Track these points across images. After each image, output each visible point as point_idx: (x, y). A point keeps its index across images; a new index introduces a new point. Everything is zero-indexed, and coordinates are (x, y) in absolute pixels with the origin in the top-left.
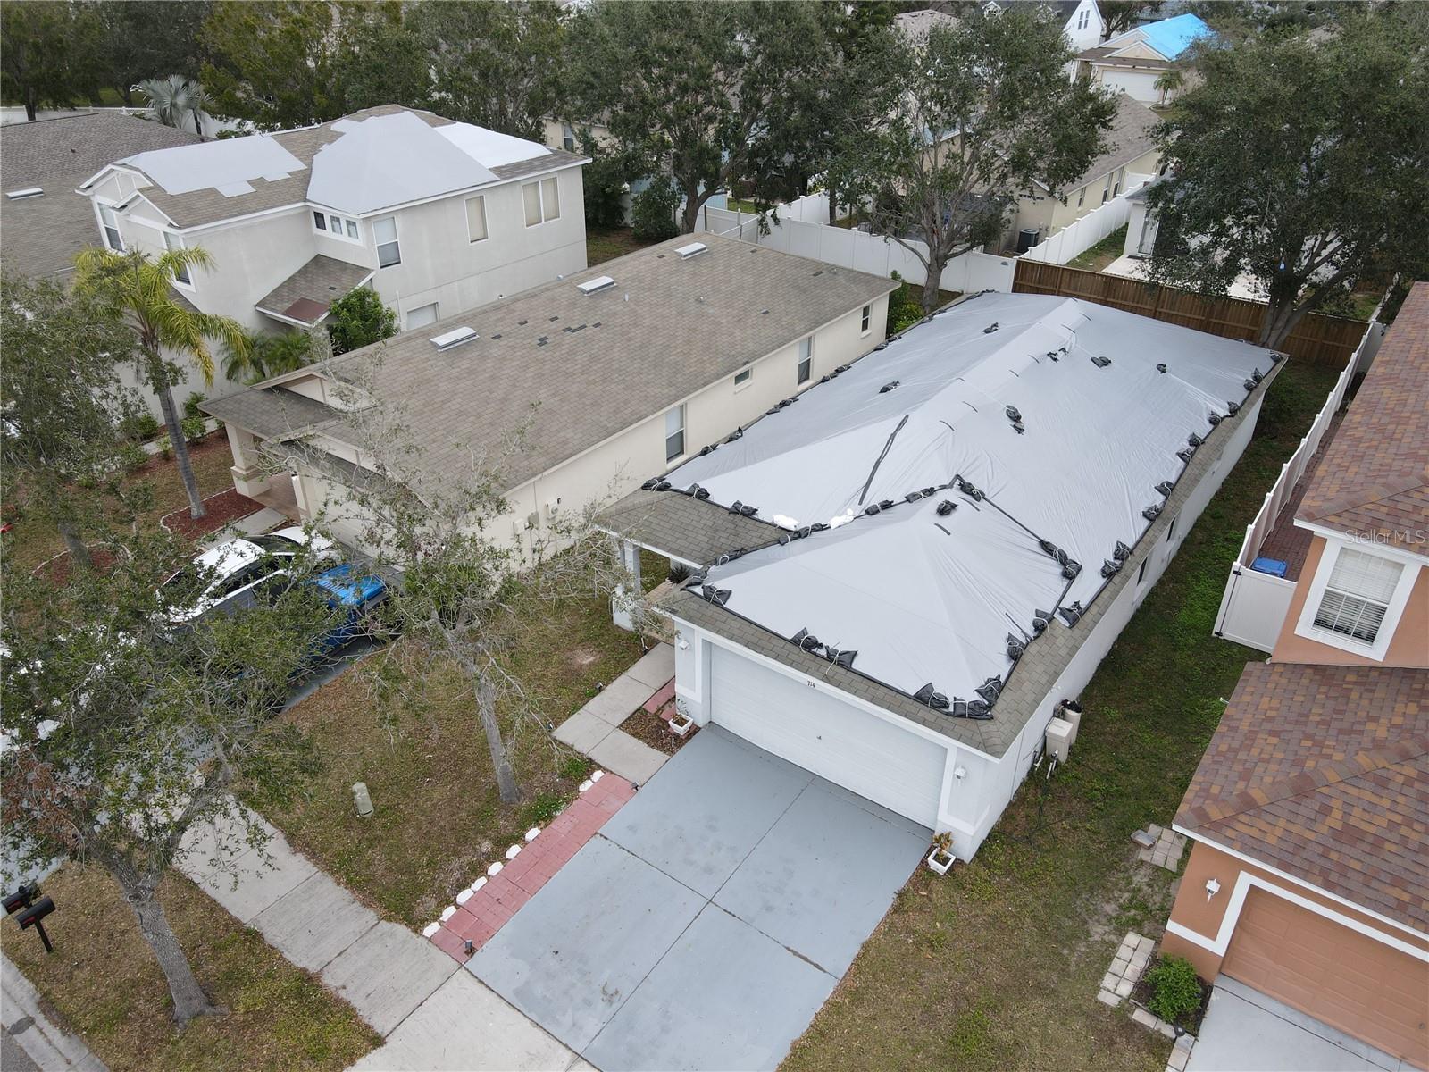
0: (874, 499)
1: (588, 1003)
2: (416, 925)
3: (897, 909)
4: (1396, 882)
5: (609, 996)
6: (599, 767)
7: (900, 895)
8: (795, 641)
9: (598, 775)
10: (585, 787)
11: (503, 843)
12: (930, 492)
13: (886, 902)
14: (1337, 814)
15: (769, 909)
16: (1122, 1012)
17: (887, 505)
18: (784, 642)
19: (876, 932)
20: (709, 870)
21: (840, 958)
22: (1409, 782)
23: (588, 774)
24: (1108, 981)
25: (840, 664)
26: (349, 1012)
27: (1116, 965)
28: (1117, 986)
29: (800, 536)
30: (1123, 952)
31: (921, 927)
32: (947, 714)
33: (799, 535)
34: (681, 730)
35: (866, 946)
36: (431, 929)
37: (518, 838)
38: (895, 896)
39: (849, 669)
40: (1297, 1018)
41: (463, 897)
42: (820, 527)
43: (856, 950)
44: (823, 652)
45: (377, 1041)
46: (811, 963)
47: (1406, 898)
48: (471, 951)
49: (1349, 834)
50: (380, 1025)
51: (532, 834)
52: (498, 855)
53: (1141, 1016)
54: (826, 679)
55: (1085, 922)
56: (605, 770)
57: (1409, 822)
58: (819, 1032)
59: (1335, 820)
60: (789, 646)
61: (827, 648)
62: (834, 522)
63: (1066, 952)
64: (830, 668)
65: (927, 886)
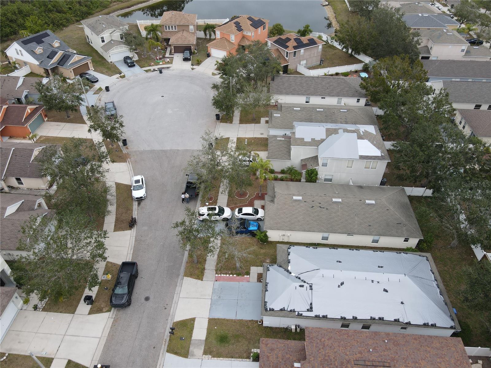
0: (299, 276)
1: (218, 296)
2: (216, 273)
3: (250, 321)
4: (264, 364)
5: (219, 297)
8: (266, 283)
9: (248, 276)
10: (246, 276)
11: (232, 274)
12: (305, 282)
13: (250, 319)
14: (270, 355)
15: (241, 307)
16: (251, 352)
17: (300, 278)
19: (245, 320)
20: (242, 297)
21: (239, 317)
22: (279, 361)
24: (255, 350)
25: (265, 290)
26: (203, 275)
29: (287, 272)
31: (249, 324)
32: (264, 306)
35: (242, 320)
36: (217, 275)
37: (233, 275)
38: (252, 320)
39: (265, 292)
41: (222, 275)
42: (290, 273)
45: (202, 280)
46: (236, 315)
47: (262, 366)
48: (216, 281)
49: (268, 357)
50: (204, 279)
51: (235, 276)
52: (229, 274)
53: (252, 354)
57: (273, 363)
58: (228, 320)
59: (269, 355)
61: (267, 287)
62: (292, 274)
65: (256, 323)
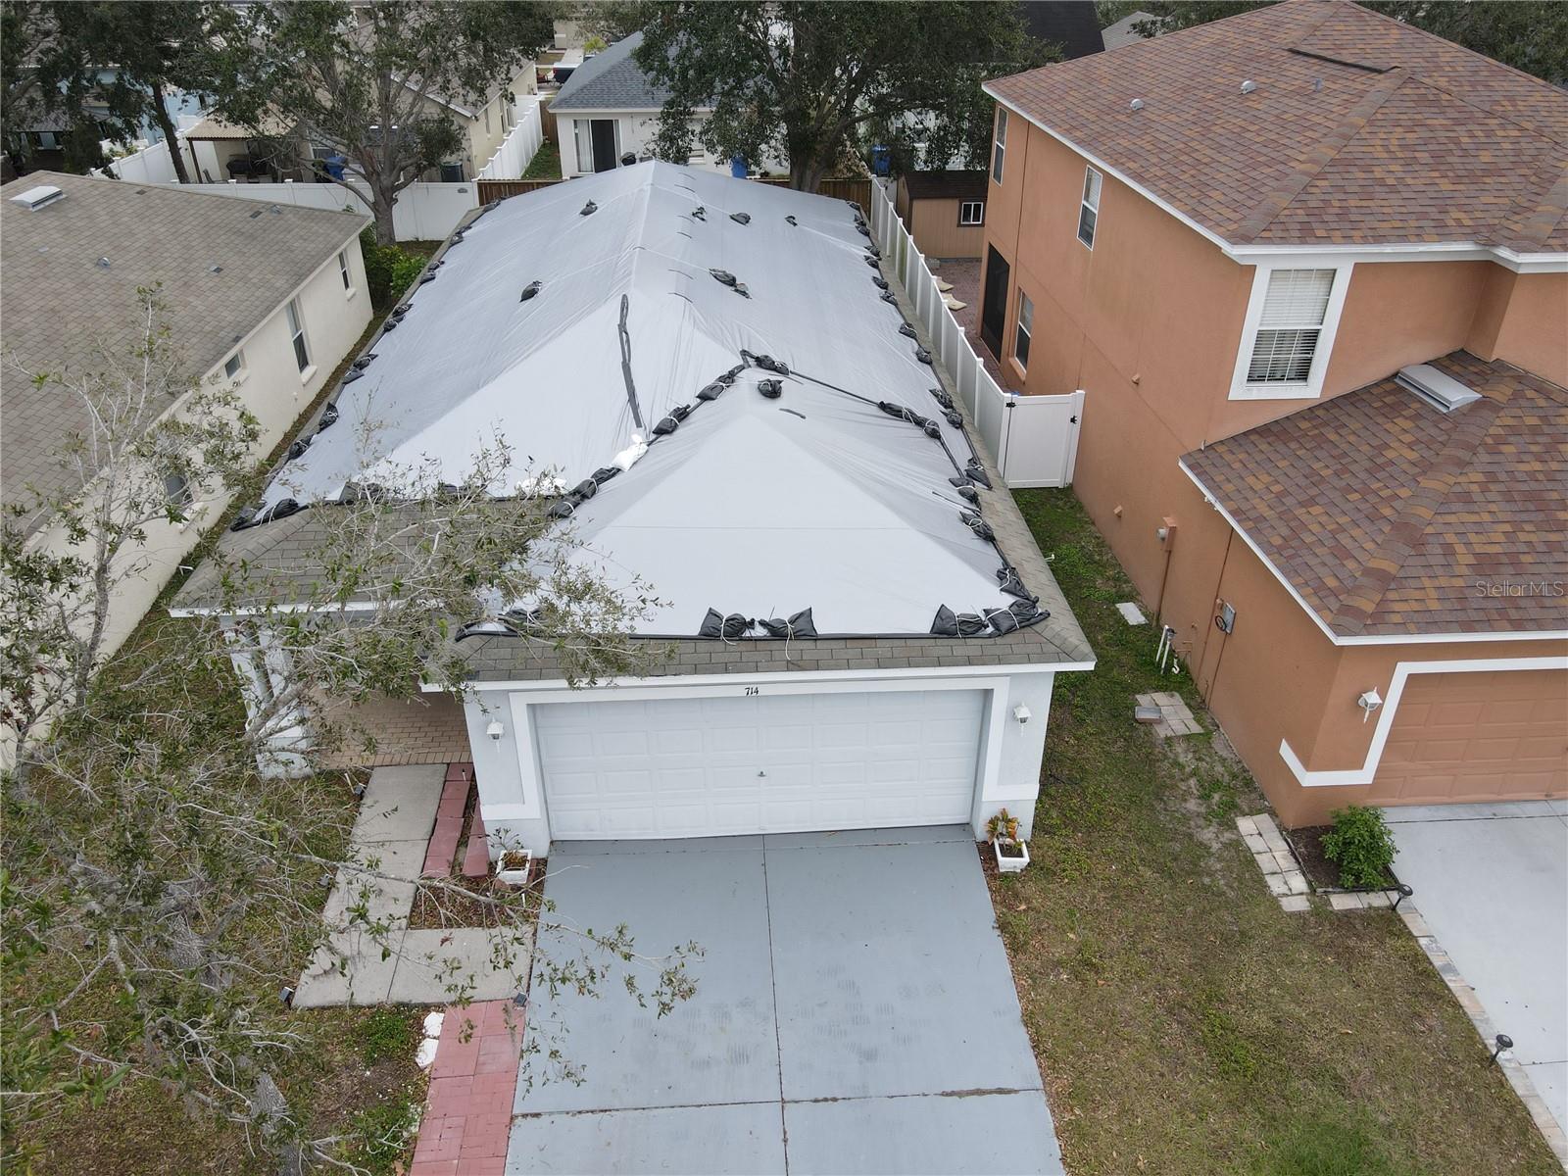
0: (656, 413)
3: (1015, 948)
6: (427, 1008)
7: (1003, 926)
8: (709, 634)
9: (433, 1022)
10: (427, 1054)
12: (730, 378)
13: (996, 949)
14: (1460, 549)
15: (870, 1056)
16: (1322, 910)
17: (682, 414)
18: (691, 644)
19: (1022, 993)
20: (740, 1057)
21: (1019, 1063)
22: (1484, 487)
23: (418, 1032)
24: (1276, 886)
25: (798, 636)
27: (1265, 863)
28: (1290, 887)
29: (584, 497)
30: (1255, 844)
31: (1058, 952)
32: (990, 636)
33: (582, 494)
34: (520, 876)
35: (1028, 1019)
38: (998, 932)
39: (815, 637)
40: (1444, 813)
42: (605, 475)
43: (1022, 1036)
44: (760, 631)
46: (990, 1092)
49: (1486, 564)
53: (1341, 902)
54: (792, 666)
55: (1190, 836)
56: (439, 1007)
57: (1517, 526)
59: (1464, 555)
60: (703, 646)
61: (763, 623)
62: (624, 459)
63: (1207, 880)
64: (788, 649)
65: (1016, 895)
